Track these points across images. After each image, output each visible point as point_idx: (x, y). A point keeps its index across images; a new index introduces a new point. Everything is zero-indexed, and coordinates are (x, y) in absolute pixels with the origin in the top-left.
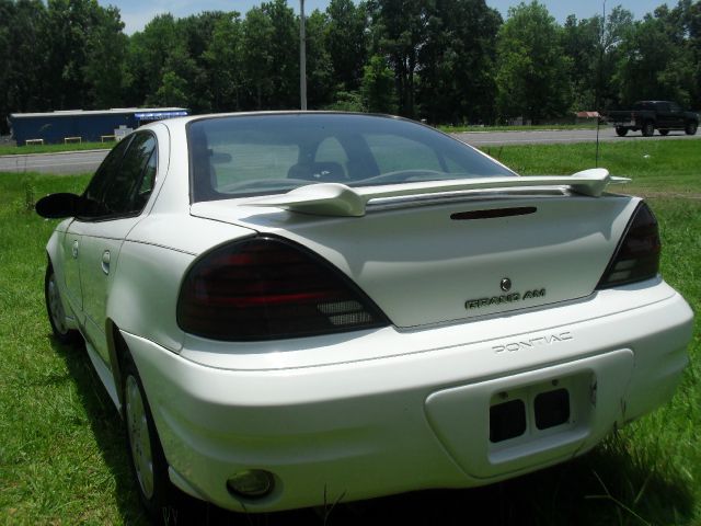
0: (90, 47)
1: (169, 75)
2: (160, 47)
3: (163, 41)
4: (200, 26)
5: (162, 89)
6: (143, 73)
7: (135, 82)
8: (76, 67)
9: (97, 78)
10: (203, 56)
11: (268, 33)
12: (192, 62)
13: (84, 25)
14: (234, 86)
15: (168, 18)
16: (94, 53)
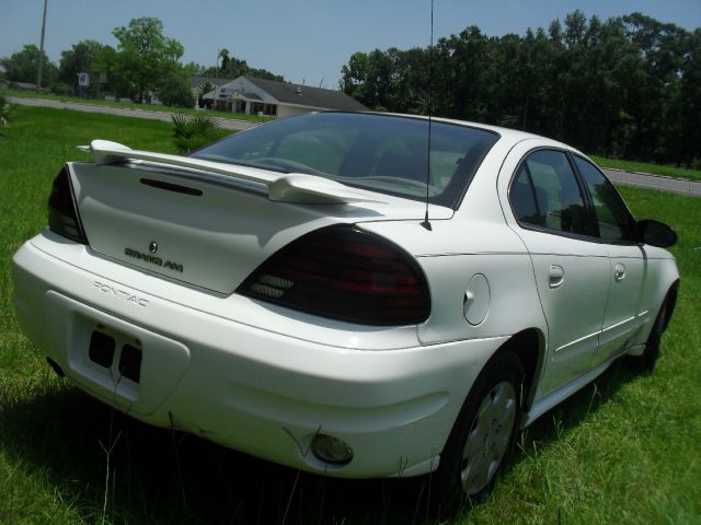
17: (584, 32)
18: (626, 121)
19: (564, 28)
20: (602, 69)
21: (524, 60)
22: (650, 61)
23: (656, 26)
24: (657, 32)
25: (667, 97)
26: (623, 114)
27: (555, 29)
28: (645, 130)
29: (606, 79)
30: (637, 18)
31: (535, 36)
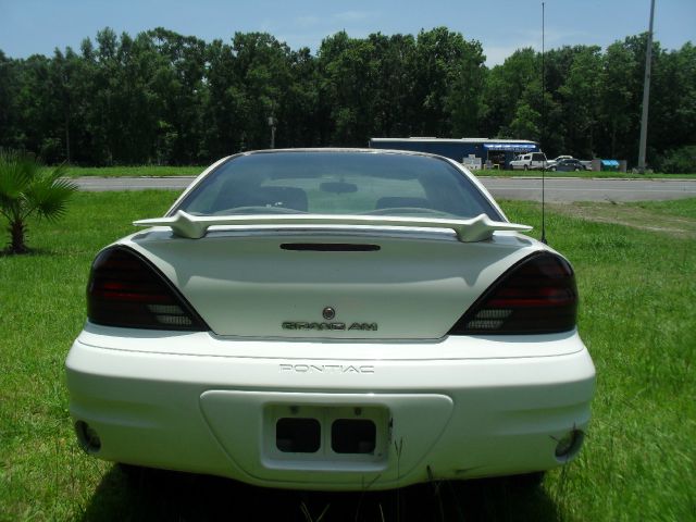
0: (451, 78)
1: (523, 108)
2: (517, 80)
3: (521, 75)
4: (559, 60)
5: (516, 121)
6: (499, 105)
7: (491, 113)
8: (437, 98)
9: (455, 108)
10: (559, 91)
11: (628, 68)
12: (548, 96)
13: (447, 59)
14: (589, 121)
15: (529, 51)
16: (454, 84)
17: (116, 49)
18: (166, 130)
19: (96, 46)
20: (139, 82)
21: (57, 81)
22: (179, 71)
23: (180, 39)
24: (180, 44)
25: (199, 103)
26: (162, 124)
27: (87, 47)
28: (184, 135)
29: (146, 92)
30: (161, 33)
31: (65, 56)
